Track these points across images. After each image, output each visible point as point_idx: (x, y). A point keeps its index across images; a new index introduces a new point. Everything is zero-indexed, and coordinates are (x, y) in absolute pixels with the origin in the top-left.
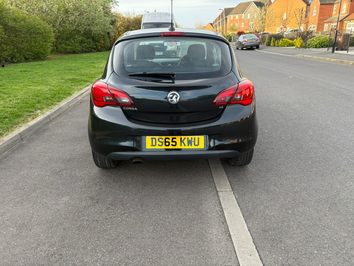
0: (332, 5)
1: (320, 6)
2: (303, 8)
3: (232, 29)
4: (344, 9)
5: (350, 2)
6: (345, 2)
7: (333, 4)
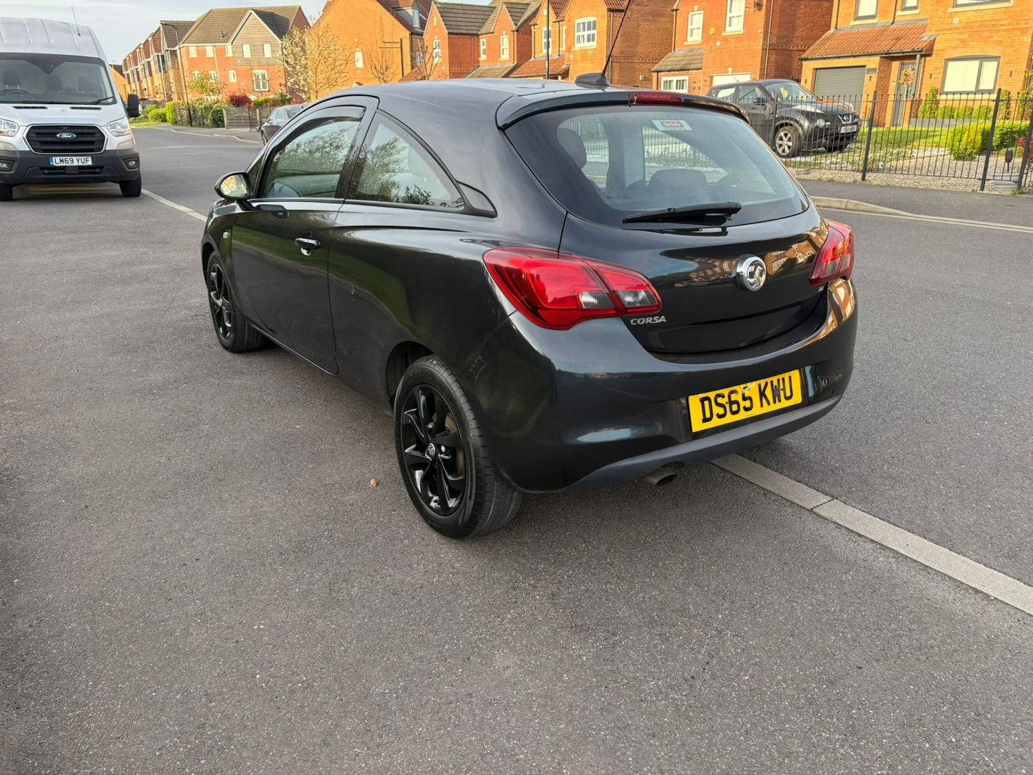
0: (476, 37)
1: (449, 38)
2: (401, 40)
3: (202, 87)
4: (505, 50)
5: (515, 32)
6: (504, 33)
7: (477, 35)
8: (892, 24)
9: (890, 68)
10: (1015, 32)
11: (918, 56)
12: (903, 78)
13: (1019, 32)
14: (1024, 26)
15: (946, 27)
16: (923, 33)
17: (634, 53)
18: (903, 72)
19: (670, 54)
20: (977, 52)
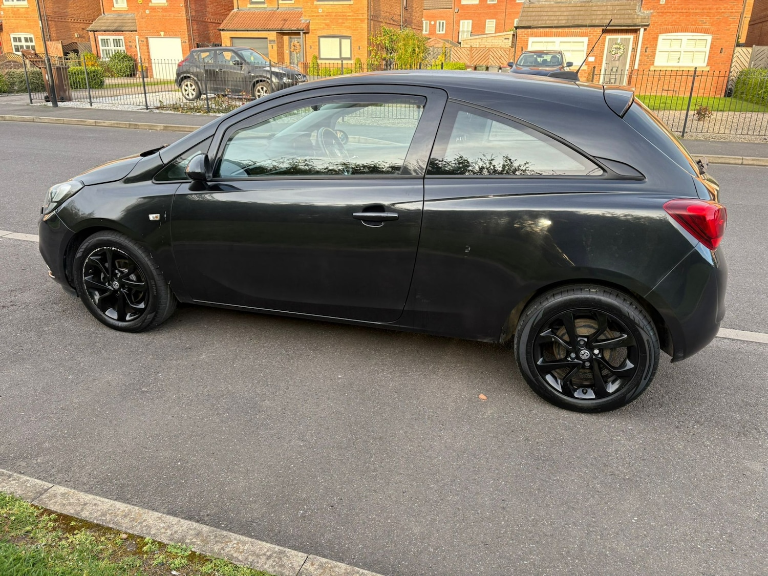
8: (278, 9)
9: (283, 40)
10: (357, 21)
11: (301, 33)
12: (293, 48)
13: (359, 21)
14: (361, 18)
15: (315, 15)
16: (300, 17)
17: (66, 14)
18: (292, 44)
19: (100, 16)
20: (336, 33)
